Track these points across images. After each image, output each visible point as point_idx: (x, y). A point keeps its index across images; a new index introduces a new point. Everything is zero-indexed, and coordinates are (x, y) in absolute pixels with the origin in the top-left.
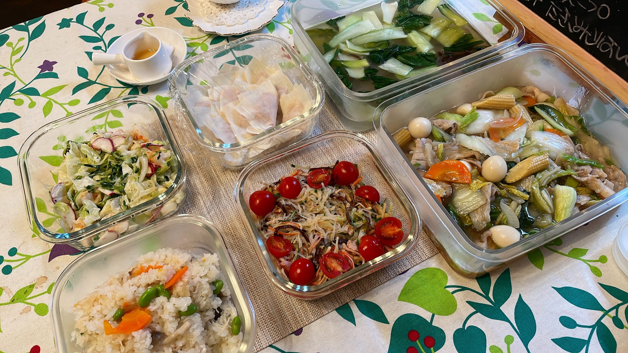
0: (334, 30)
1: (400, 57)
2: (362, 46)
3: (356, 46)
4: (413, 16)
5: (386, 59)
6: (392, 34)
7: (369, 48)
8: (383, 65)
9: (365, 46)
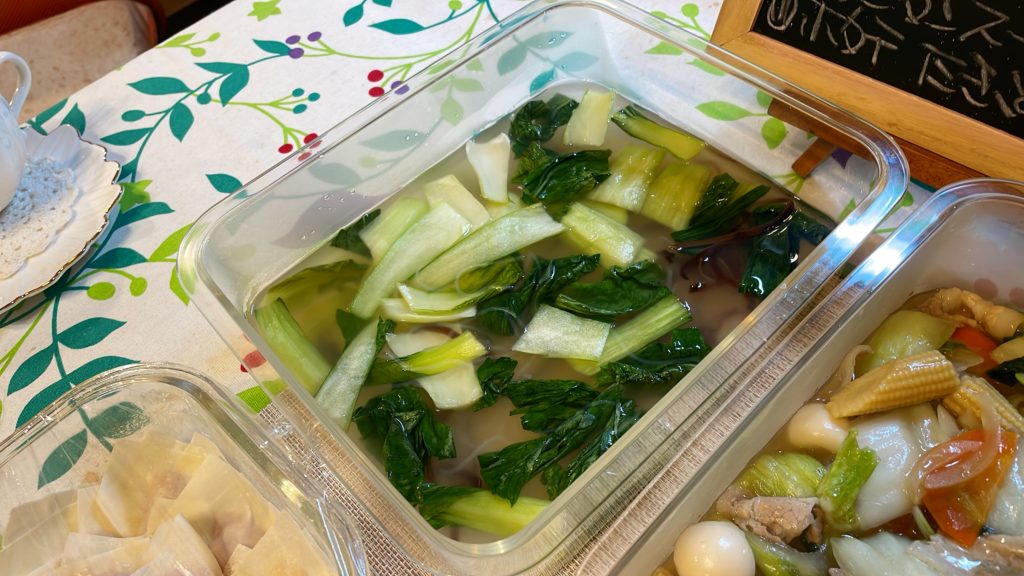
0: (358, 259)
1: (562, 299)
2: (448, 288)
3: (432, 296)
4: (559, 163)
5: (526, 315)
6: (521, 229)
7: (468, 291)
8: (524, 337)
9: (456, 285)
